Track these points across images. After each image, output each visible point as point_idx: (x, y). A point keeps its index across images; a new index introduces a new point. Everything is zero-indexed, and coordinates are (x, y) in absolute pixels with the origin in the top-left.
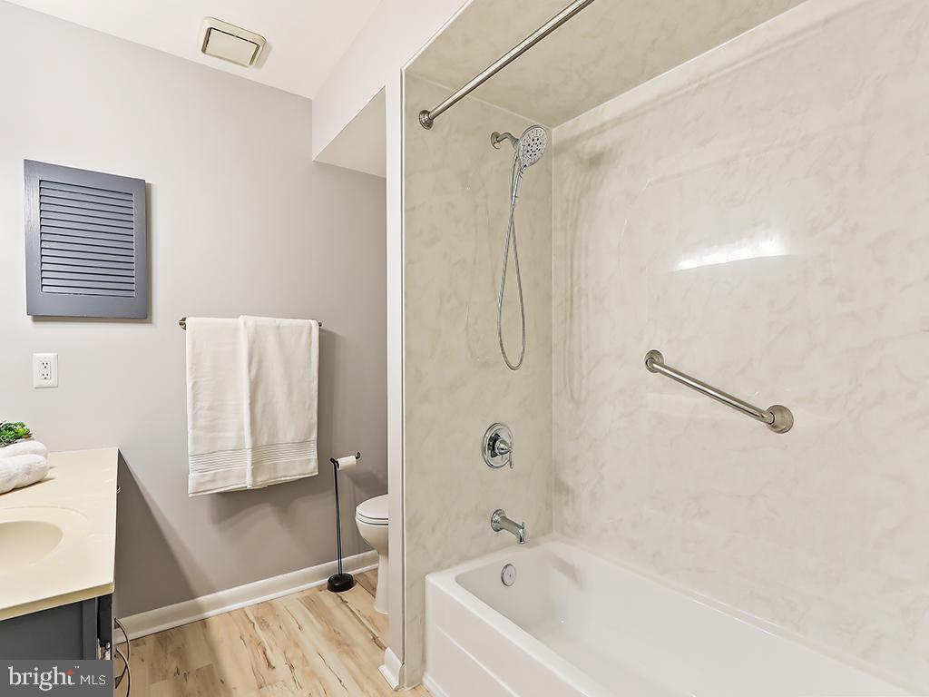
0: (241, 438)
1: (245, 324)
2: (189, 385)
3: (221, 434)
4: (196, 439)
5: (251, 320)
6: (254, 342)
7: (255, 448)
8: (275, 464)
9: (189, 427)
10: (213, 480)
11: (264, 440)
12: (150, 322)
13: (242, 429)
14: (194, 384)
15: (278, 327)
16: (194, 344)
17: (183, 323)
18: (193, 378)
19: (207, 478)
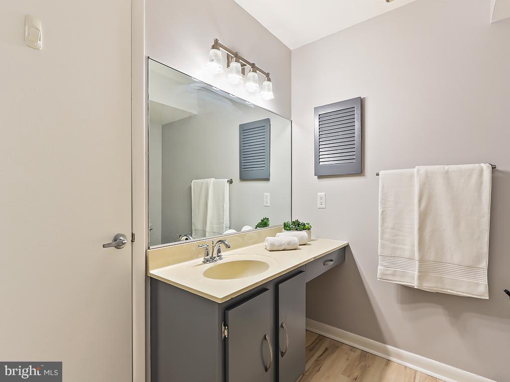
0: (413, 251)
1: (418, 172)
2: (380, 212)
3: (400, 246)
4: (383, 246)
5: (423, 169)
6: (424, 184)
7: (422, 261)
8: (442, 278)
9: (379, 238)
10: (393, 275)
11: (431, 256)
12: (364, 175)
13: (414, 246)
14: (383, 212)
15: (447, 172)
16: (383, 187)
17: (378, 175)
18: (383, 208)
19: (389, 272)
